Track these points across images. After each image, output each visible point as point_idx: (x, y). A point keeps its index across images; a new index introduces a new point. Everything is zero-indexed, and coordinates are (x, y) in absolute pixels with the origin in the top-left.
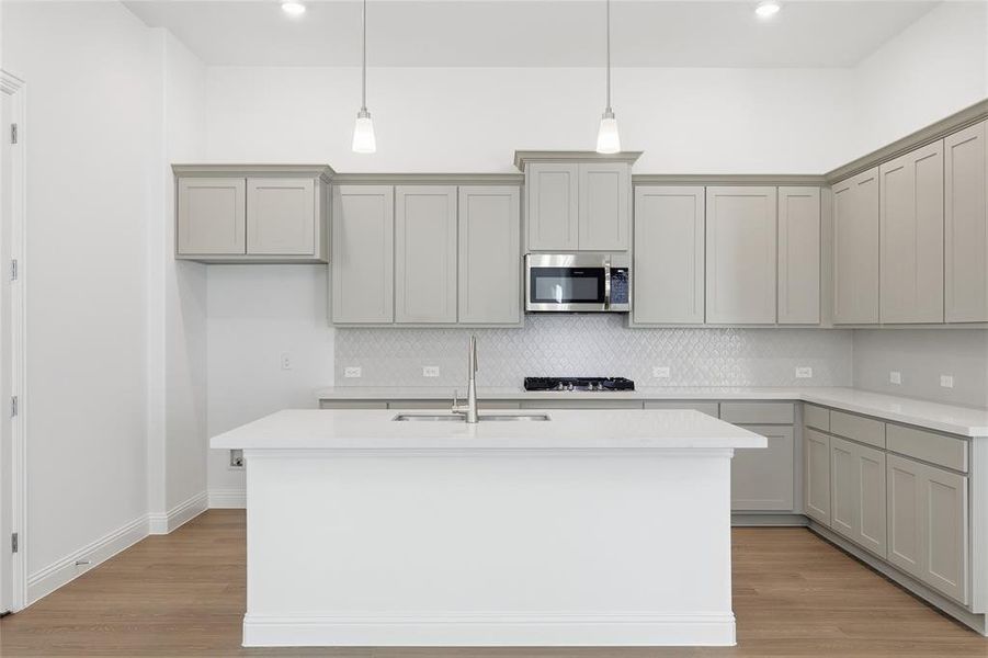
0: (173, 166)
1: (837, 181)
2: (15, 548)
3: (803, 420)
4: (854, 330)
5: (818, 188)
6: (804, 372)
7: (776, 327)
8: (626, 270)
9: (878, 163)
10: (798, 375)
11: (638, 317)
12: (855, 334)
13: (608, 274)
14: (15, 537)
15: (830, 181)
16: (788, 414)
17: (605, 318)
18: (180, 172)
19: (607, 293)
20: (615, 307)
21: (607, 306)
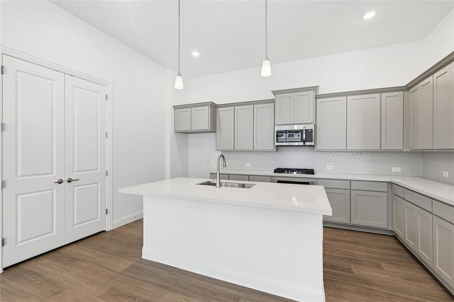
0: (173, 106)
1: (411, 87)
2: (107, 213)
3: (392, 190)
4: (423, 152)
5: (402, 92)
6: (396, 169)
7: (380, 150)
8: (312, 130)
9: (432, 74)
10: (393, 171)
11: (318, 147)
12: (424, 154)
13: (304, 132)
14: (107, 210)
15: (408, 88)
16: (384, 188)
17: (304, 148)
18: (176, 108)
19: (304, 139)
20: (307, 144)
21: (304, 143)
